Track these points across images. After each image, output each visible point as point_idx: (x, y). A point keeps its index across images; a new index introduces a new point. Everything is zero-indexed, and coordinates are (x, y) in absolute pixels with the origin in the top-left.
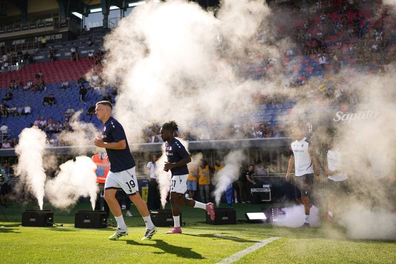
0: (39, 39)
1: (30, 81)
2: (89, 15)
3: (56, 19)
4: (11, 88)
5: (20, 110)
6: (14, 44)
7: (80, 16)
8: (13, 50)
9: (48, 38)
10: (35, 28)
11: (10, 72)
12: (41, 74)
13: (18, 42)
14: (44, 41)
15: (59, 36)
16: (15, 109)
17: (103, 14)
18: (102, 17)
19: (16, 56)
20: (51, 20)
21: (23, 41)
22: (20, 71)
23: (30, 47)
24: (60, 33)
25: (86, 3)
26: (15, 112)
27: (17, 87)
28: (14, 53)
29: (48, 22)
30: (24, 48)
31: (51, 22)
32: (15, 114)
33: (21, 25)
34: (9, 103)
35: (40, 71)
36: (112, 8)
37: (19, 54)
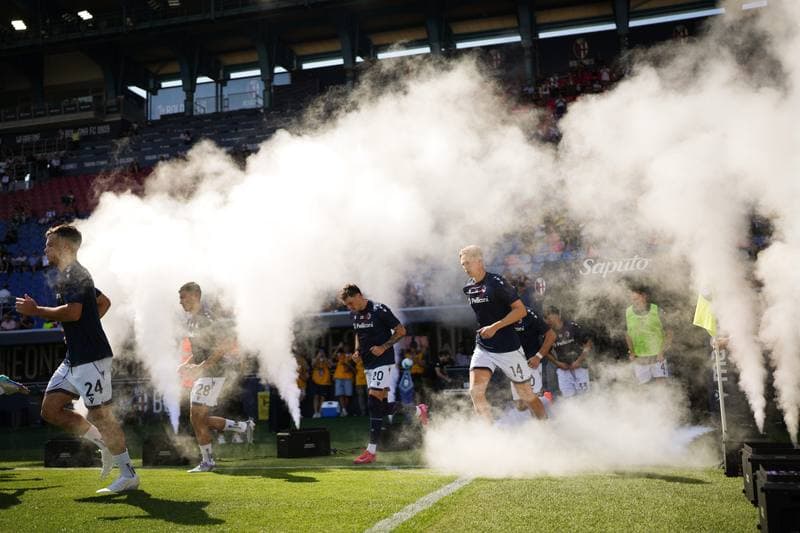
0: (68, 133)
1: (52, 209)
2: (160, 91)
3: (97, 99)
4: (15, 221)
5: (33, 261)
6: (19, 141)
7: (142, 93)
8: (17, 153)
9: (84, 131)
10: (59, 113)
11: (12, 193)
12: (72, 197)
13: (27, 139)
14: (75, 137)
15: (104, 130)
16: (23, 259)
17: (184, 90)
18: (183, 96)
19: (24, 163)
20: (89, 99)
21: (36, 137)
22: (32, 191)
23: (50, 148)
24: (106, 124)
25: (154, 69)
26: (23, 264)
27: (27, 219)
28: (20, 158)
29: (83, 104)
30: (38, 149)
31: (89, 103)
32: (24, 269)
33: (32, 108)
34: (11, 248)
35: (71, 193)
36: (200, 80)
37: (28, 160)
